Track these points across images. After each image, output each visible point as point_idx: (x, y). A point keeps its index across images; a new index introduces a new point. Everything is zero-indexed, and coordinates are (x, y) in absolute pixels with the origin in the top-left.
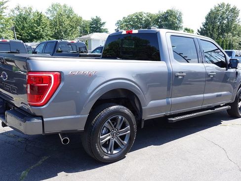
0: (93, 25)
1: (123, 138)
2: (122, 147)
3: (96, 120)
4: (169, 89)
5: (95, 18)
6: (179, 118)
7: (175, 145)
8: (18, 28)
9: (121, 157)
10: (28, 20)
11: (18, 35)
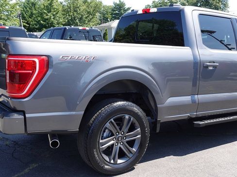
0: (115, 11)
1: (131, 143)
2: (130, 155)
3: (95, 119)
4: (194, 85)
5: (118, 2)
6: (209, 121)
7: (203, 157)
8: (25, 15)
9: (129, 168)
10: (37, 6)
11: (25, 24)
